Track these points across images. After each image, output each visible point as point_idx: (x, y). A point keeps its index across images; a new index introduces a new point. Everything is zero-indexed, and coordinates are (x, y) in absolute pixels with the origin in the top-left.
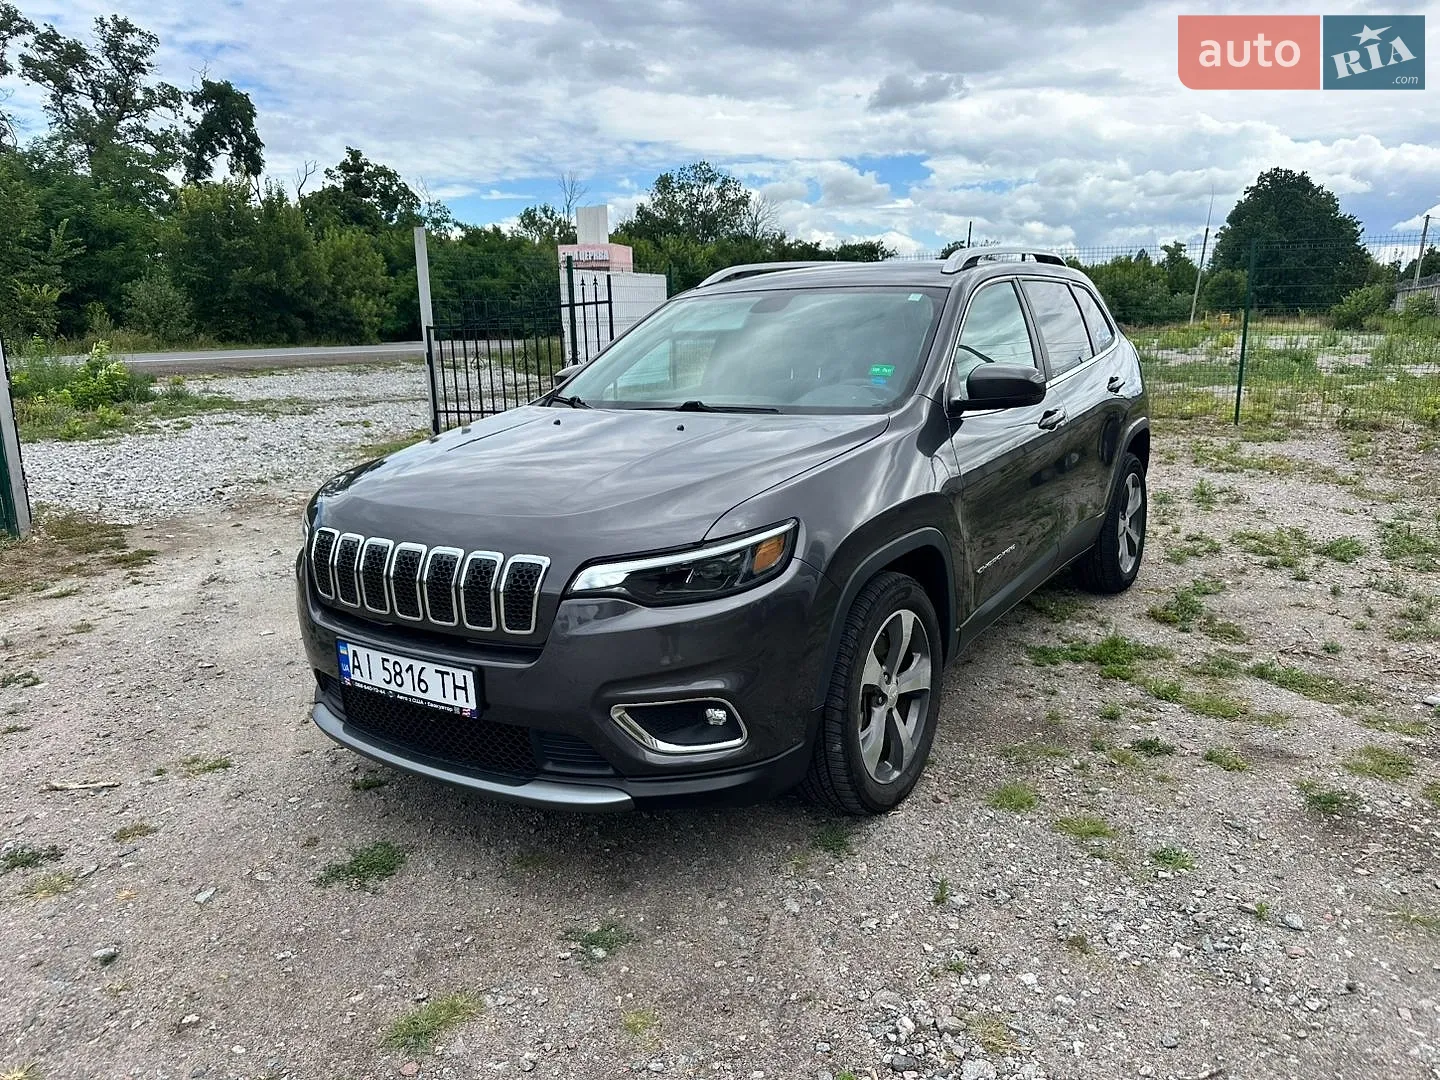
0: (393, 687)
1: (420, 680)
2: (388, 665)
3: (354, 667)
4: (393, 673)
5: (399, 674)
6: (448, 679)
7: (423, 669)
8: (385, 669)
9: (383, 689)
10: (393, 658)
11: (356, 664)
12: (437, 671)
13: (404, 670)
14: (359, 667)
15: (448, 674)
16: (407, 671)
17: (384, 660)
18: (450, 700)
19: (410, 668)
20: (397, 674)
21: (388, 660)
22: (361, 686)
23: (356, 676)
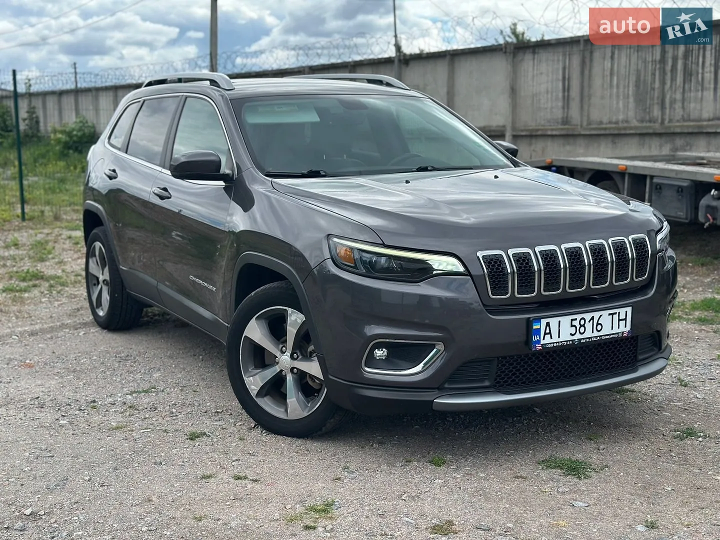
0: (578, 336)
1: (598, 324)
2: (576, 323)
3: (545, 334)
4: (578, 327)
5: (584, 326)
6: (616, 317)
7: (601, 316)
8: (572, 326)
9: (570, 341)
10: (579, 317)
11: (548, 331)
12: (609, 314)
13: (587, 321)
14: (550, 333)
15: (615, 313)
16: (589, 321)
17: (572, 320)
18: (616, 330)
19: (593, 318)
20: (581, 326)
21: (576, 319)
22: (552, 345)
23: (548, 340)
